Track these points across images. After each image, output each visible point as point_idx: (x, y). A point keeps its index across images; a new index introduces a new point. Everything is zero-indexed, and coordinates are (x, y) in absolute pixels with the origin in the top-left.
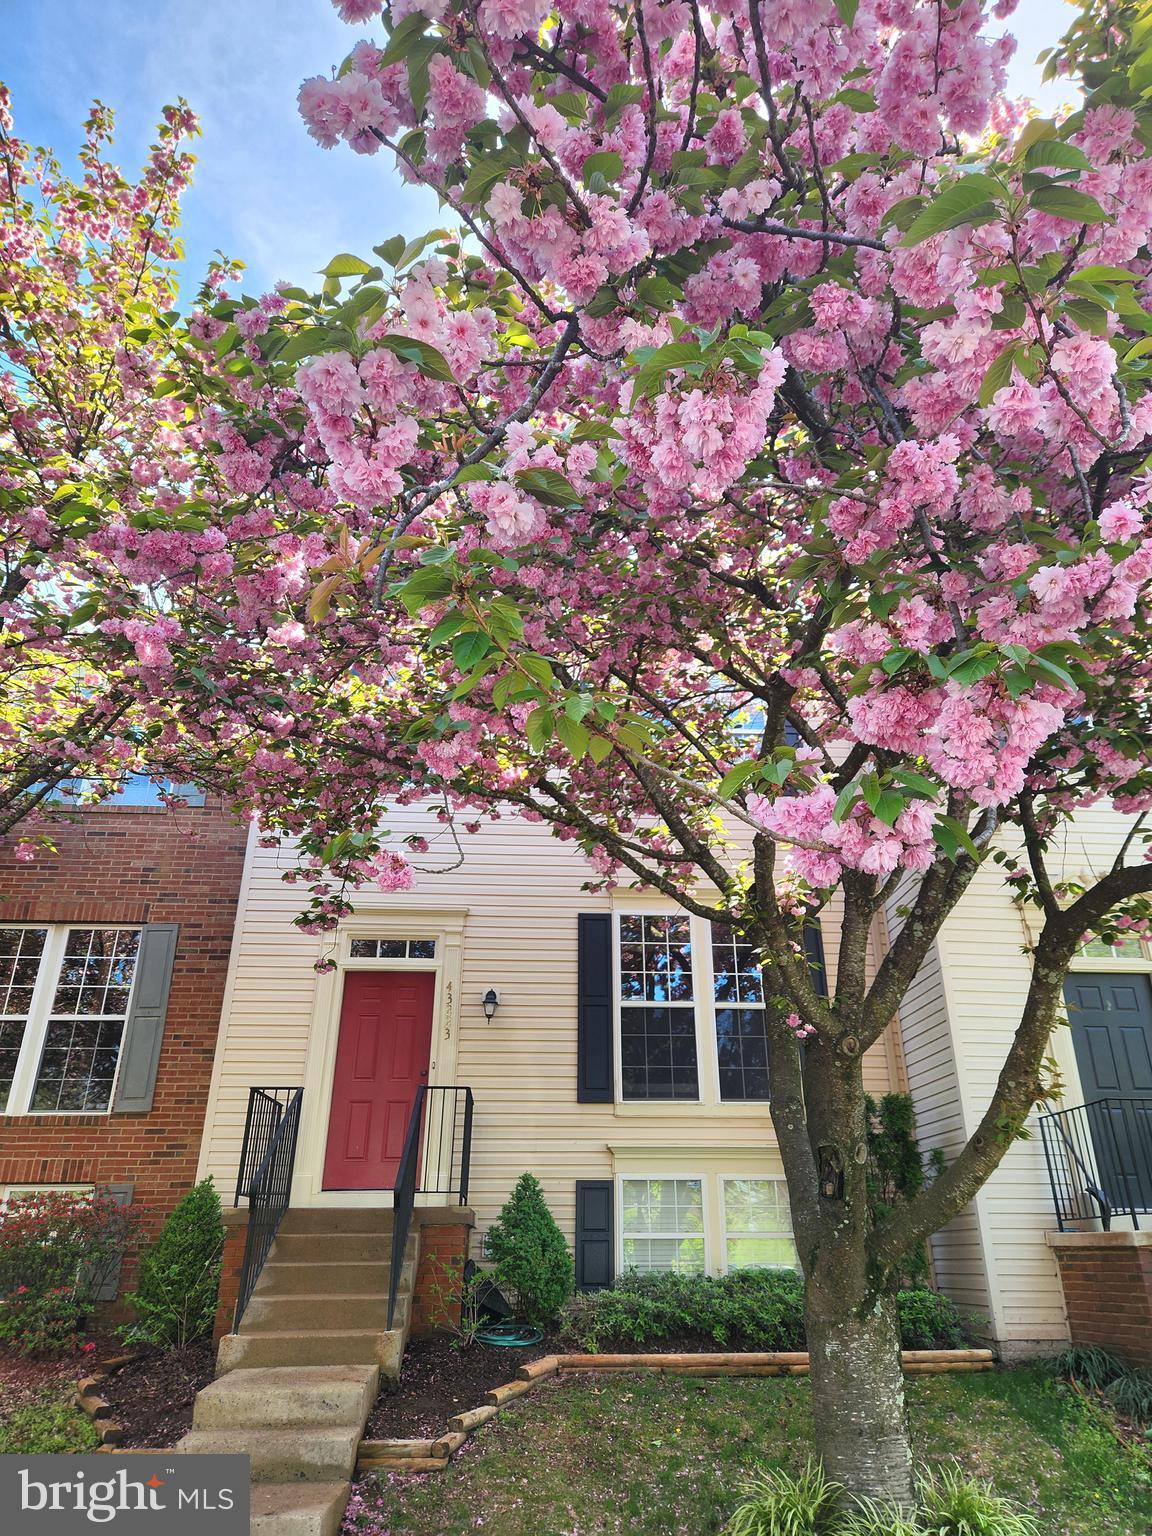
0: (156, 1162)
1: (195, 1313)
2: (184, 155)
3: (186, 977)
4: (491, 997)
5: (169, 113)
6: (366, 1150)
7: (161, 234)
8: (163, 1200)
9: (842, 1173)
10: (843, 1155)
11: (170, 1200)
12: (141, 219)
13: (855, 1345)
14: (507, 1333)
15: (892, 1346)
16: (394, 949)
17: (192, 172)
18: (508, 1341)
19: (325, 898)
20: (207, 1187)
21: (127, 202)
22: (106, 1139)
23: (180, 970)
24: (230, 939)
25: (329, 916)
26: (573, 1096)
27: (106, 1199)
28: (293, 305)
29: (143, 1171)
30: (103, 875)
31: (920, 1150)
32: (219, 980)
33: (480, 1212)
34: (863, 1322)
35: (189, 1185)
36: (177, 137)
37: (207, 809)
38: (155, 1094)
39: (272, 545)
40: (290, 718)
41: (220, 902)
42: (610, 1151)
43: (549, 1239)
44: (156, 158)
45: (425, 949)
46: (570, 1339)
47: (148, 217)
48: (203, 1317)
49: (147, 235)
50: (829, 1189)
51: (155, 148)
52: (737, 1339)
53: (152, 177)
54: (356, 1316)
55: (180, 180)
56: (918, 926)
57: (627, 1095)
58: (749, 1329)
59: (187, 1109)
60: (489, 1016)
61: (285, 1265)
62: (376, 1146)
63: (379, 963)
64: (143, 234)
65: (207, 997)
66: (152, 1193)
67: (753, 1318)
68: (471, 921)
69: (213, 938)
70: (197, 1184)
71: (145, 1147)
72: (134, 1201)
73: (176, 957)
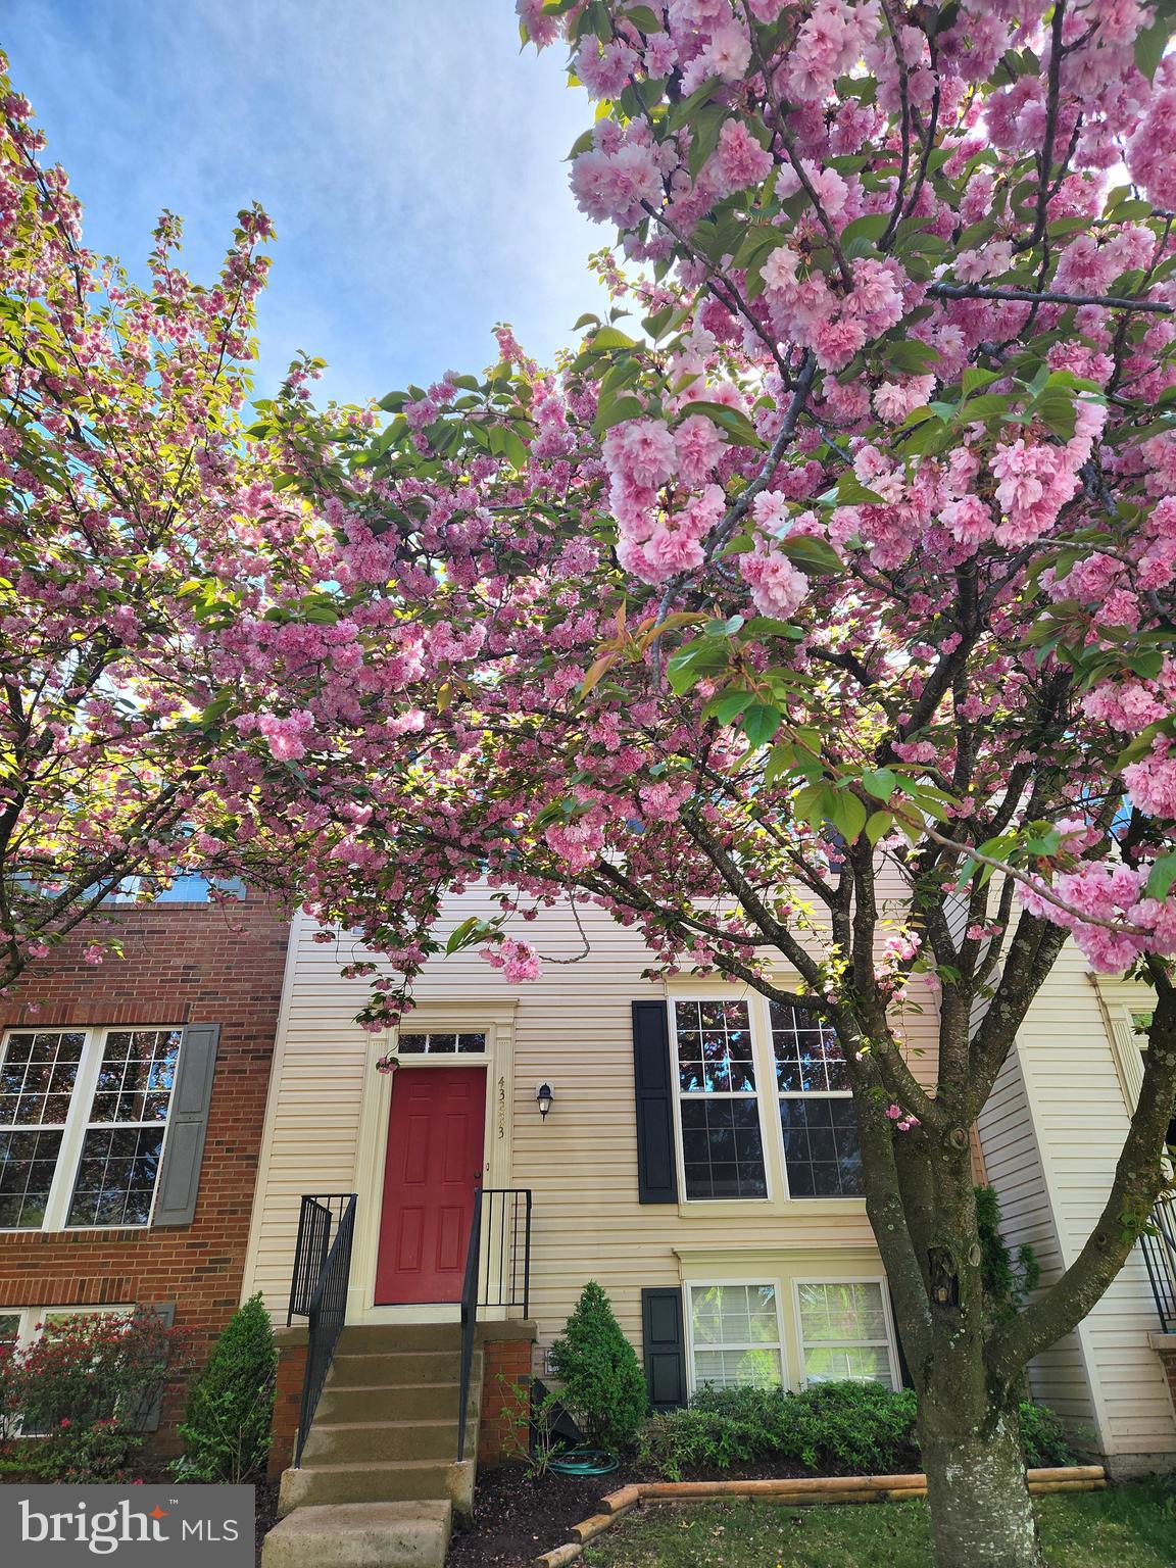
0: (199, 1279)
1: (250, 1444)
2: (258, 258)
3: (228, 1079)
4: (545, 1092)
5: (244, 218)
6: (420, 1260)
7: (237, 335)
8: (206, 1320)
9: (956, 1277)
10: (956, 1258)
11: (213, 1320)
12: (217, 321)
13: (978, 1468)
14: (579, 1460)
15: (1018, 1468)
16: (442, 1043)
17: (267, 275)
18: (582, 1469)
19: (388, 993)
20: (255, 1306)
21: (203, 306)
22: (146, 1255)
23: (222, 1072)
24: (273, 1037)
25: (392, 1011)
26: (634, 1195)
27: (153, 1320)
28: (463, 394)
29: (185, 1288)
30: (142, 975)
31: (1005, 1246)
32: (261, 1081)
33: (542, 1325)
34: (986, 1443)
35: (233, 1302)
36: (252, 241)
37: (248, 903)
38: (197, 1205)
39: (395, 635)
40: (368, 808)
41: (262, 998)
42: (676, 1255)
43: (618, 1355)
44: (232, 263)
45: (473, 1043)
46: (650, 1466)
47: (224, 320)
48: (257, 1448)
49: (223, 337)
50: (942, 1295)
51: (232, 253)
52: (829, 1463)
53: (229, 281)
54: (421, 1444)
55: (256, 283)
56: (1005, 1007)
57: (691, 1195)
58: (841, 1450)
59: (230, 1220)
60: (544, 1113)
61: (344, 1389)
62: (430, 1256)
63: (426, 1059)
64: (220, 336)
65: (249, 1099)
66: (194, 1312)
67: (844, 1438)
68: (522, 1012)
69: (254, 1038)
70: (244, 1301)
71: (187, 1263)
72: (175, 1321)
73: (218, 1059)
